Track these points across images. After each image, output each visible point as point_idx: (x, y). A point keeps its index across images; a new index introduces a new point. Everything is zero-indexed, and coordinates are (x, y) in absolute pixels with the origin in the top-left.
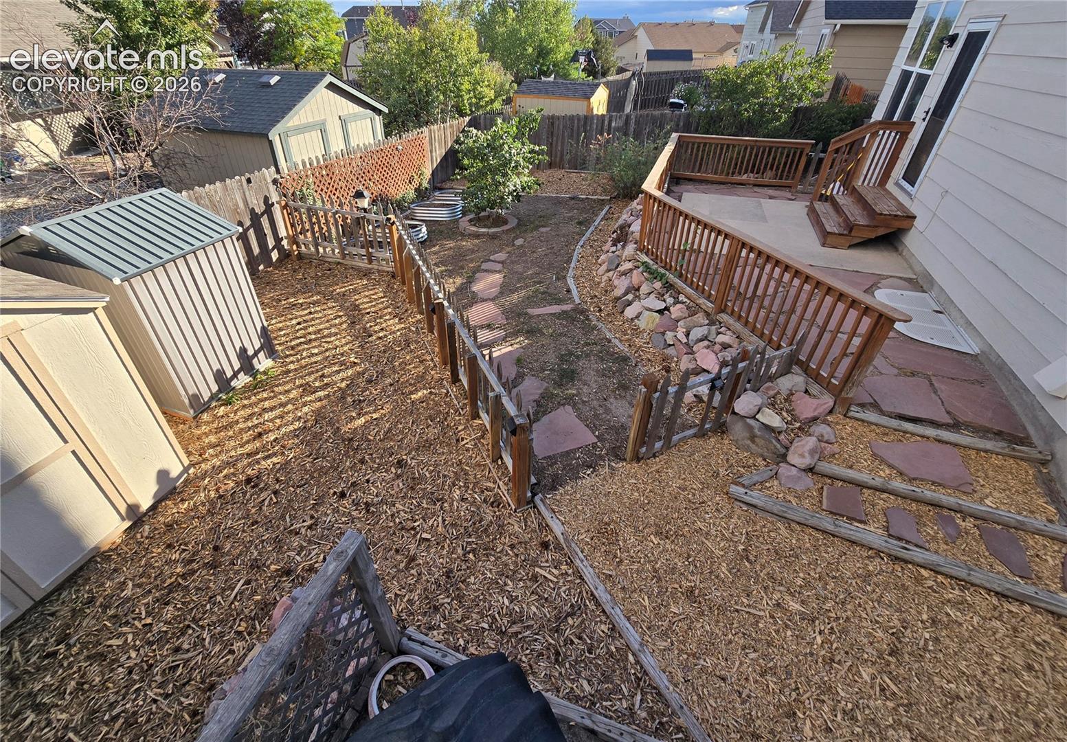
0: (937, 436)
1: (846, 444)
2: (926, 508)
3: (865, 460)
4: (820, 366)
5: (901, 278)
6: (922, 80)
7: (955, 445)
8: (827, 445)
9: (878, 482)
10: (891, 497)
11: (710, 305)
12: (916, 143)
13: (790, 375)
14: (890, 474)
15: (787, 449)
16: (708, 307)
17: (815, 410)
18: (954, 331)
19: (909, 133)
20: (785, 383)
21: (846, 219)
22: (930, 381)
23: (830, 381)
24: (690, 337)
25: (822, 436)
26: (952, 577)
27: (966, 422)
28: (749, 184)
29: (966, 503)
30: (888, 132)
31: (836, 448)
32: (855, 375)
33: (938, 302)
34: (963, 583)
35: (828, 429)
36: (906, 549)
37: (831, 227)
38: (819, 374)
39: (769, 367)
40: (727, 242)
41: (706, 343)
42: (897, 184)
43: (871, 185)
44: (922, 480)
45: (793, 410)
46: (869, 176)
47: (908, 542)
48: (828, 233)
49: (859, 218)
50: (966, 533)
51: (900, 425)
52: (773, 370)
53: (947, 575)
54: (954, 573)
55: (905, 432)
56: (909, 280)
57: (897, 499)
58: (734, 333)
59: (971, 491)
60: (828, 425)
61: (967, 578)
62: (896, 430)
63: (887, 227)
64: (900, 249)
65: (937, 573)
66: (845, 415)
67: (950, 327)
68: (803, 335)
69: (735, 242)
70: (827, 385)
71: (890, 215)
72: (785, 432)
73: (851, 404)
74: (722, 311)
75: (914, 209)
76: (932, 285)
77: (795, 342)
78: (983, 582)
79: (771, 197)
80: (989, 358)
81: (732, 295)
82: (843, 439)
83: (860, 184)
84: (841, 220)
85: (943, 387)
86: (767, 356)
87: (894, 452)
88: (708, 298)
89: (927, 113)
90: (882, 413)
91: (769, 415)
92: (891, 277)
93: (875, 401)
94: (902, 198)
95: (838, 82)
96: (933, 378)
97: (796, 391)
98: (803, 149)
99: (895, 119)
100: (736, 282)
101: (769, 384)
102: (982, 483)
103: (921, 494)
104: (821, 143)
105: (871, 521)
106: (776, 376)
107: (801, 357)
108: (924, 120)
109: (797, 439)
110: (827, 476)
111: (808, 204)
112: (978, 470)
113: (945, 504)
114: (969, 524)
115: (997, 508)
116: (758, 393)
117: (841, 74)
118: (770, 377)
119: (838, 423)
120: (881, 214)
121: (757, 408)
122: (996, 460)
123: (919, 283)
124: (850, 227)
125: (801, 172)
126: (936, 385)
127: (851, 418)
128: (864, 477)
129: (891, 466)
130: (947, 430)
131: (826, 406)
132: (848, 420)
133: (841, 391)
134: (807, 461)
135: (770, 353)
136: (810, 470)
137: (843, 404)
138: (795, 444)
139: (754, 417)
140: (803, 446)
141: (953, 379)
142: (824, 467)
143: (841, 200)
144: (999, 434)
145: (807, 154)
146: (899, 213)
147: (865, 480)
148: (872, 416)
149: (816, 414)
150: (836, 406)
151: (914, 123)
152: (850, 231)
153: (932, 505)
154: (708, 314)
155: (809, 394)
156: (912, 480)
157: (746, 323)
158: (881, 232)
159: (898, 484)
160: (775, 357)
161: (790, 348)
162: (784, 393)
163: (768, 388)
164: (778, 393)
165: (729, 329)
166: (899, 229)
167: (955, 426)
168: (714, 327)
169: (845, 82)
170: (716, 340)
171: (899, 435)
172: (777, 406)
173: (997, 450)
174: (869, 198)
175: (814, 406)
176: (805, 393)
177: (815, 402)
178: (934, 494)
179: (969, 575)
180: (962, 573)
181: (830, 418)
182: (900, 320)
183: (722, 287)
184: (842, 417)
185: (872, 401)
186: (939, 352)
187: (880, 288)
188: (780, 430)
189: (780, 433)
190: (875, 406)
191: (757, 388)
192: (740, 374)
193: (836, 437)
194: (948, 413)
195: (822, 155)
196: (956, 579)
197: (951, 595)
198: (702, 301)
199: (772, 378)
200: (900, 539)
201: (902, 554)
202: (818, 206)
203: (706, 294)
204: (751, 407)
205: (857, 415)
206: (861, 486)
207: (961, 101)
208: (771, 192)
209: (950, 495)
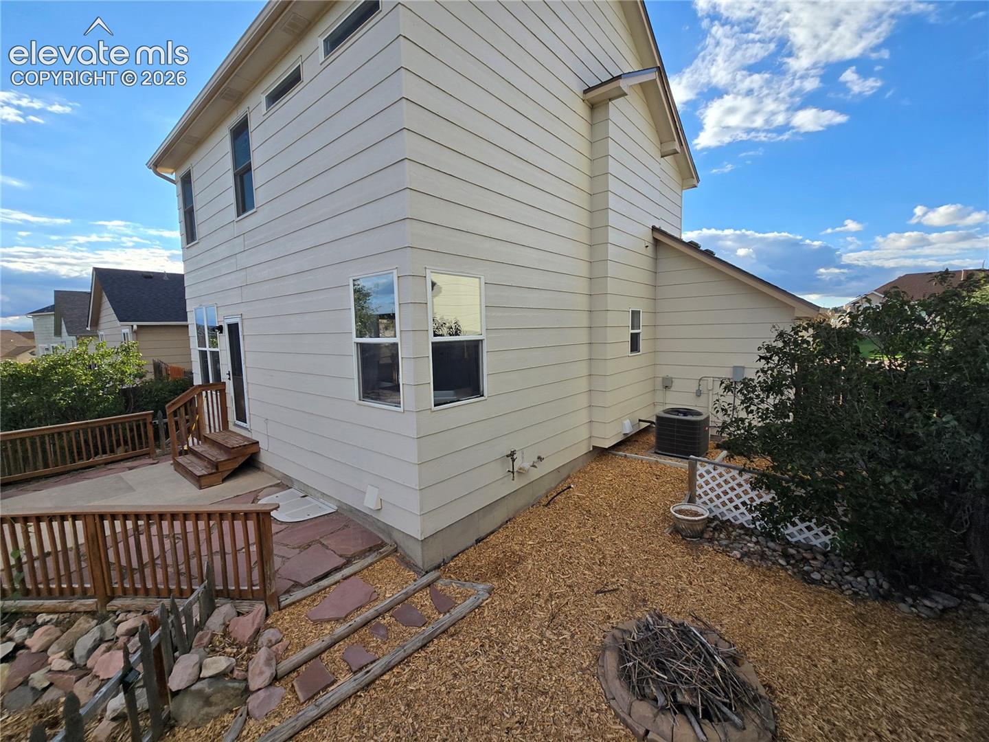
0: (343, 576)
1: (292, 631)
2: (362, 631)
3: (311, 632)
4: (237, 584)
5: (271, 486)
6: (215, 356)
7: (355, 574)
8: (277, 645)
9: (327, 640)
10: (341, 643)
11: (90, 601)
12: (233, 394)
13: (216, 610)
14: (332, 627)
15: (246, 680)
16: (89, 605)
17: (253, 623)
18: (317, 503)
19: (225, 389)
20: (215, 622)
21: (210, 461)
22: (321, 543)
23: (252, 590)
24: (76, 656)
25: (270, 641)
26: (399, 663)
27: (352, 555)
28: (99, 465)
29: (380, 606)
30: (209, 391)
31: (286, 641)
32: (267, 572)
33: (301, 491)
34: (406, 660)
35: (272, 630)
36: (368, 672)
37: (200, 470)
38: (241, 591)
39: (189, 617)
40: (79, 524)
41: (103, 647)
42: (235, 425)
43: (217, 431)
44: (350, 613)
45: (235, 640)
46: (212, 425)
47: (366, 666)
48: (199, 476)
49: (220, 456)
50: (390, 626)
51: (319, 586)
52: (197, 617)
53: (397, 665)
54: (398, 659)
55: (325, 589)
56: (277, 485)
57: (345, 642)
58: (138, 611)
59: (377, 596)
60: (271, 627)
61: (405, 655)
62: (318, 592)
63: (243, 455)
64: (261, 467)
65: (392, 669)
66: (280, 610)
67: (315, 502)
68: (208, 566)
69: (90, 520)
70: (253, 596)
71: (240, 446)
72: (237, 665)
73: (278, 597)
74: (112, 598)
75: (255, 437)
76: (292, 481)
77: (204, 578)
78: (413, 648)
79: (130, 469)
80: (343, 509)
81: (115, 574)
82: (287, 629)
83: (208, 432)
84: (206, 463)
85: (329, 542)
86: (181, 609)
87: (325, 609)
88: (85, 594)
89: (229, 374)
90: (303, 586)
91: (213, 663)
92: (264, 488)
93: (294, 581)
94: (244, 433)
95: (157, 367)
96: (321, 540)
97: (229, 621)
98: (145, 419)
99: (211, 382)
100: (112, 558)
101: (200, 633)
102: (379, 586)
103: (355, 624)
104: (160, 411)
105: (338, 676)
106: (203, 622)
107: (217, 588)
108: (229, 379)
109: (250, 662)
110: (290, 672)
111: (172, 462)
112: (374, 580)
113: (370, 618)
114: (388, 619)
115: (393, 595)
116: (192, 651)
117: (157, 361)
118: (197, 626)
119: (278, 620)
120: (233, 448)
121: (198, 666)
122: (377, 567)
123: (284, 484)
124: (216, 465)
125: (153, 438)
126: (325, 543)
127: (285, 608)
128: (316, 645)
129: (328, 621)
130: (346, 568)
131: (260, 613)
132: (284, 611)
133: (265, 591)
134: (268, 673)
135: (182, 604)
136: (276, 679)
137: (272, 601)
138: (251, 668)
139: (199, 679)
140: (258, 663)
141: (332, 533)
142: (285, 665)
143: (199, 449)
144: (370, 550)
145: (151, 423)
146: (246, 443)
147: (318, 647)
148: (298, 594)
149: (255, 627)
150: (269, 607)
151: (225, 383)
152: (217, 469)
153: (364, 625)
154: (92, 614)
155: (243, 614)
156: (345, 619)
157: (147, 592)
158: (241, 460)
159: (341, 629)
160: (191, 604)
161: (202, 586)
162: (219, 631)
163: (201, 638)
164: (213, 635)
165: (129, 612)
166: (252, 454)
167: (348, 562)
168: (107, 622)
169: (163, 366)
170: (117, 634)
171: (322, 594)
172: (217, 649)
173: (375, 560)
174: (220, 440)
175: (251, 621)
176: (238, 616)
177: (251, 615)
178: (361, 617)
179: (405, 651)
180: (401, 654)
181: (269, 621)
182: (272, 510)
183: (98, 573)
184: (277, 613)
185: (293, 583)
186: (317, 521)
187: (260, 500)
188: (230, 668)
189: (232, 672)
190: (298, 585)
191: (188, 647)
192: (158, 648)
193: (282, 633)
194: (341, 556)
195: (165, 420)
196: (401, 661)
197: (406, 676)
198: (76, 604)
199: (200, 626)
200: (361, 669)
201: (367, 679)
202: (181, 459)
203: (79, 592)
204: (190, 670)
205: (288, 602)
206: (317, 655)
207: (245, 363)
208: (129, 464)
209: (369, 609)
